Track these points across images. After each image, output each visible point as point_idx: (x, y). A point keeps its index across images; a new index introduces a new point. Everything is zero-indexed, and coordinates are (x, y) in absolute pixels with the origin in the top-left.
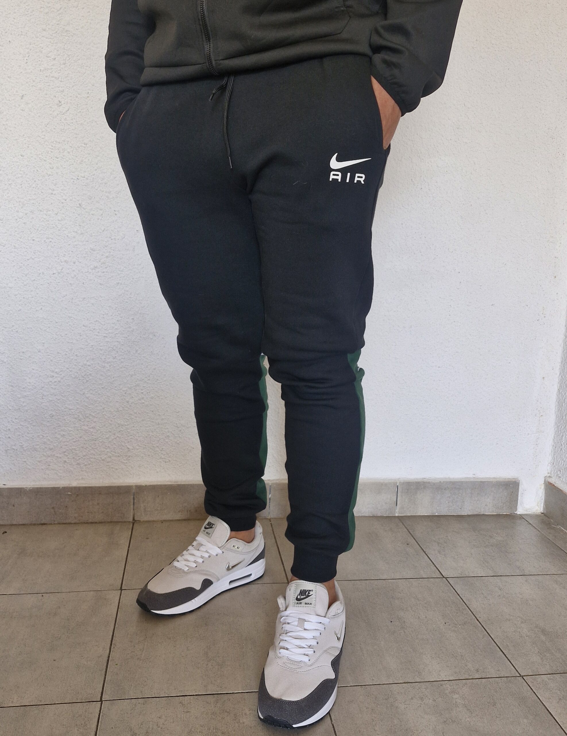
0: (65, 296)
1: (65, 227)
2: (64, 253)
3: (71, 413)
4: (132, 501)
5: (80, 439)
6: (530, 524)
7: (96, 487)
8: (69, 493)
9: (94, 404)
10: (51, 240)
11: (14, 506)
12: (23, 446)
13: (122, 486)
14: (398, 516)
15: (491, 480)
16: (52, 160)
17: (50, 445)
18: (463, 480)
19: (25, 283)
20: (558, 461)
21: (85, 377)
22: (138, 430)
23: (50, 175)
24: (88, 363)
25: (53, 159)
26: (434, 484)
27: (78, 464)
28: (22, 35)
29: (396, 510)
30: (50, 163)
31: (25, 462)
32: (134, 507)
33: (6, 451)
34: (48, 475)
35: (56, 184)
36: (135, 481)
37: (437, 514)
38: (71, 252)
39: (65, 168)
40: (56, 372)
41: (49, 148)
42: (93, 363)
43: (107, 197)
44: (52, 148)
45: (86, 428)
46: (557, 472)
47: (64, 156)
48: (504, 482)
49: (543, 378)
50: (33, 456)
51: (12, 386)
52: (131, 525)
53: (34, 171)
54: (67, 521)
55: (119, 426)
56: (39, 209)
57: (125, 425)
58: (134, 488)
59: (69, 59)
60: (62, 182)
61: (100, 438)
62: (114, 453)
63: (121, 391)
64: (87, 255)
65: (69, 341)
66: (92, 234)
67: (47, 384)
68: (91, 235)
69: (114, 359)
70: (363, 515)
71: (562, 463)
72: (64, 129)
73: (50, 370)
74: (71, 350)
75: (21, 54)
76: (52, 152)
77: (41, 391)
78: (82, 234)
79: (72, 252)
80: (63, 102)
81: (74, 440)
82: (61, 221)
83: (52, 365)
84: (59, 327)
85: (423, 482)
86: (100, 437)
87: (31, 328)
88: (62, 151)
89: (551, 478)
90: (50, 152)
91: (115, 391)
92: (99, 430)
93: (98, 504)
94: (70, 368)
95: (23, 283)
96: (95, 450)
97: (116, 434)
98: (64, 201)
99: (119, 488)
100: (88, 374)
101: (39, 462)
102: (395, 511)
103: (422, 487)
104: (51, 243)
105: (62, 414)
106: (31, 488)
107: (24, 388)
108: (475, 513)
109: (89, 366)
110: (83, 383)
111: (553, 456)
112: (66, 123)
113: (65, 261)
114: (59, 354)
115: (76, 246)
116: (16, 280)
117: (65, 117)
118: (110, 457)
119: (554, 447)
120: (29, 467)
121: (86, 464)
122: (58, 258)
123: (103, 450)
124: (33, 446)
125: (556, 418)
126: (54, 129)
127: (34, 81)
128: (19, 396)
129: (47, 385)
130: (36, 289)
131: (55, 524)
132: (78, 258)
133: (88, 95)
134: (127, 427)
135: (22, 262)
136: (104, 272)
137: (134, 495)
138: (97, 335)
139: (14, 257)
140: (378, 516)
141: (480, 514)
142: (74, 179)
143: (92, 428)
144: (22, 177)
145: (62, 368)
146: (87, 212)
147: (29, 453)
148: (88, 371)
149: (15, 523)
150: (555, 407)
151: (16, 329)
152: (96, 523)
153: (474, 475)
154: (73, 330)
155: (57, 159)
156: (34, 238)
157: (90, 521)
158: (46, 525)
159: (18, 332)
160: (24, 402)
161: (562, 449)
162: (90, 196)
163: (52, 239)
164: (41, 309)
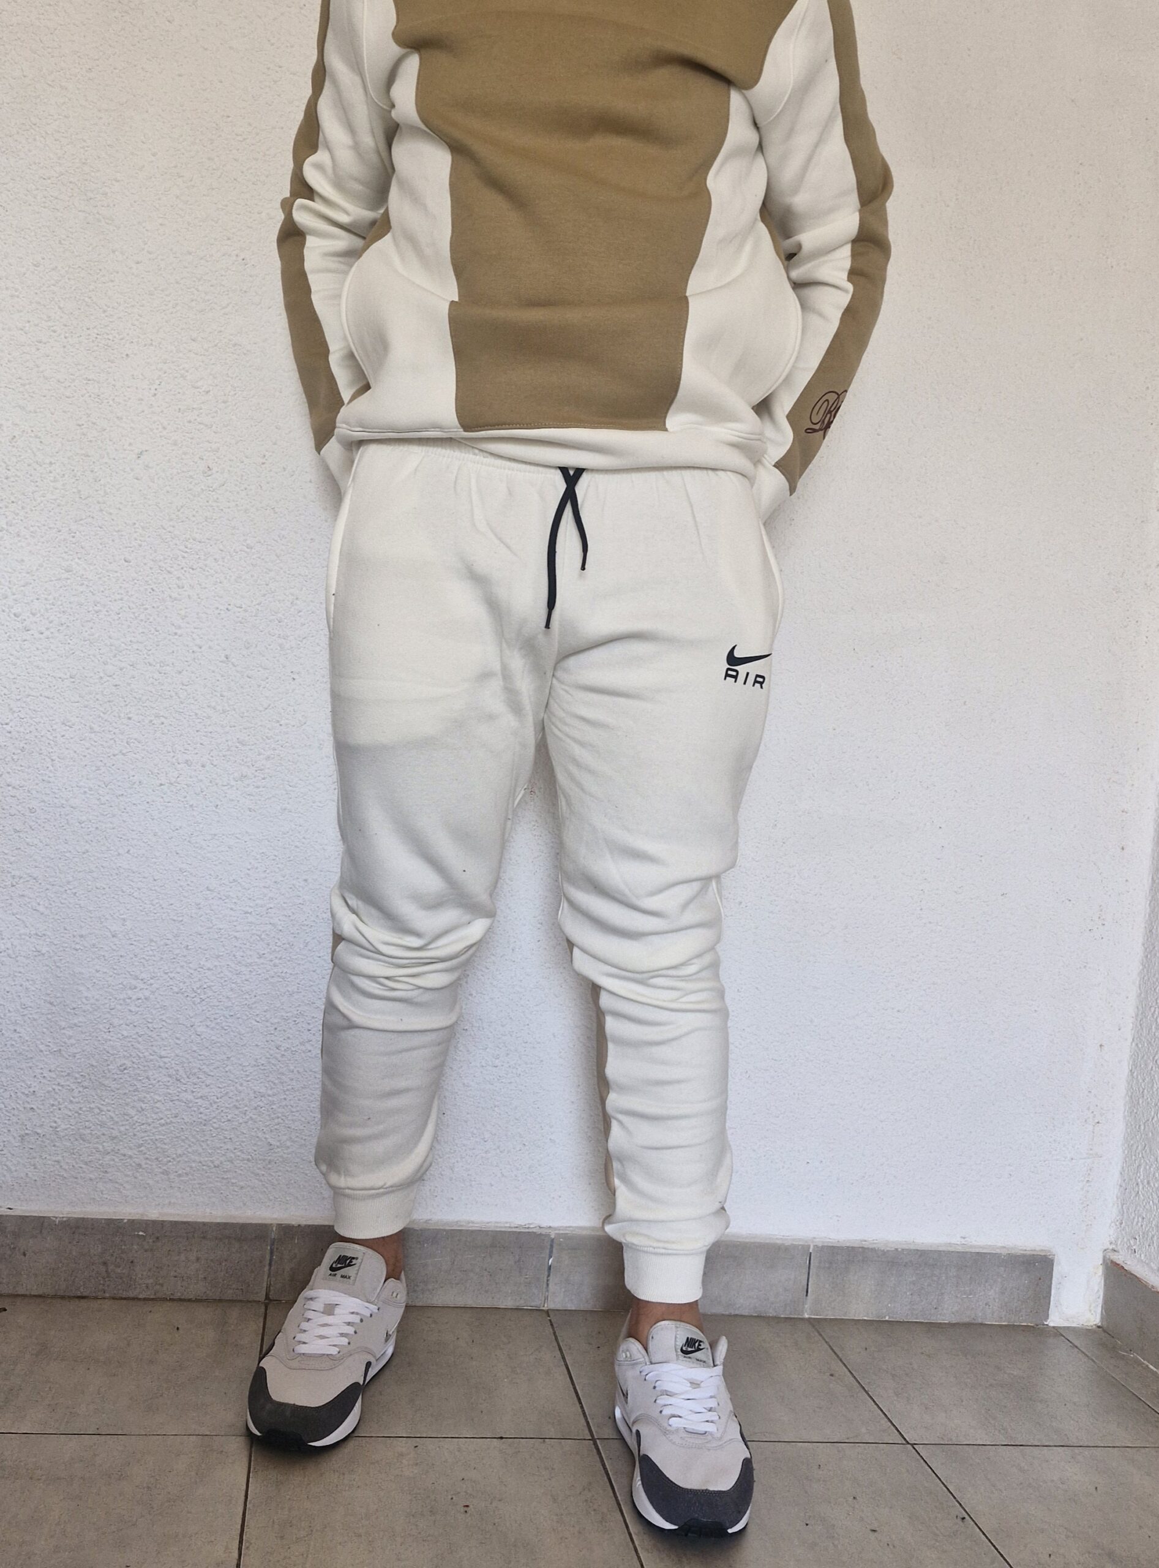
0: (177, 829)
1: (193, 698)
2: (186, 746)
3: (162, 1064)
4: (268, 1257)
5: (174, 1120)
6: (1076, 1347)
7: (196, 1223)
8: (141, 1233)
9: (210, 1047)
10: (163, 719)
11: (25, 1255)
12: (58, 1130)
13: (251, 1224)
14: (810, 1318)
15: (998, 1251)
16: (183, 571)
17: (112, 1129)
18: (940, 1249)
19: (103, 800)
20: (1132, 1218)
21: (199, 991)
22: (292, 1106)
23: (176, 599)
24: (208, 965)
25: (185, 571)
26: (884, 1253)
27: (166, 1173)
28: (152, 344)
29: (806, 1306)
30: (178, 578)
31: (58, 1162)
32: (270, 1269)
33: (22, 1137)
34: (102, 1192)
35: (186, 616)
36: (275, 1216)
37: (887, 1318)
38: (199, 745)
39: (205, 588)
40: (142, 980)
41: (179, 550)
42: (216, 963)
43: (281, 645)
44: (186, 549)
45: (190, 1097)
46: (1129, 1240)
48: (1024, 1256)
49: (1101, 1046)
50: (75, 1151)
51: (51, 1003)
52: (263, 1310)
53: (146, 589)
54: (131, 1294)
55: (255, 1097)
56: (146, 661)
57: (269, 1096)
58: (274, 1229)
59: (235, 394)
60: (198, 614)
61: (215, 1120)
62: (239, 1153)
63: (268, 1024)
64: (229, 753)
65: (175, 918)
66: (243, 713)
67: (121, 1002)
68: (241, 715)
69: (260, 957)
70: (737, 1312)
71: (1138, 1222)
72: (212, 519)
73: (131, 975)
74: (176, 936)
75: (145, 378)
76: (184, 557)
77: (107, 1016)
78: (224, 712)
79: (201, 744)
80: (215, 469)
81: (162, 1121)
82: (187, 686)
83: (136, 963)
84: (159, 890)
85: (862, 1248)
86: (214, 1118)
87: (104, 889)
88: (203, 557)
89: (1116, 1253)
90: (180, 558)
91: (256, 1023)
92: (215, 1103)
93: (198, 1259)
94: (171, 972)
95: (99, 799)
96: (202, 1144)
97: (248, 1113)
98: (196, 649)
99: (244, 1227)
100: (205, 986)
101: (86, 1164)
102: (804, 1307)
103: (861, 1258)
104: (163, 726)
105: (144, 1066)
106: (65, 1219)
107: (74, 1009)
108: (967, 1320)
109: (209, 969)
110: (194, 1004)
111: (1120, 1207)
112: (218, 507)
113: (187, 762)
114: (153, 944)
115: (209, 735)
116: (85, 792)
117: (215, 497)
118: (231, 1161)
119: (1122, 1189)
120: (63, 1173)
121: (180, 1172)
122: (172, 754)
123: (218, 1145)
124: (79, 1129)
125: (1126, 1129)
126: (194, 516)
127: (164, 428)
128: (63, 1024)
129: (121, 1004)
130: (123, 812)
131: (104, 1298)
132: (212, 757)
133: (264, 461)
134: (270, 1098)
135: (102, 759)
136: (258, 787)
137: (272, 1244)
138: (232, 909)
139: (88, 749)
140: (769, 1317)
141: (973, 1321)
143: (201, 1097)
144: (121, 600)
145: (156, 970)
146: (238, 672)
147: (68, 1144)
148: (207, 981)
149: (21, 1291)
150: (1125, 1105)
151: (75, 888)
152: (190, 1300)
153: (964, 1238)
154: (185, 897)
155: (191, 571)
156: (130, 716)
157: (178, 1295)
158: (86, 1300)
159: (77, 895)
160: (70, 1037)
161: (1138, 1192)
162: (248, 643)
163: (166, 718)
164: (128, 852)
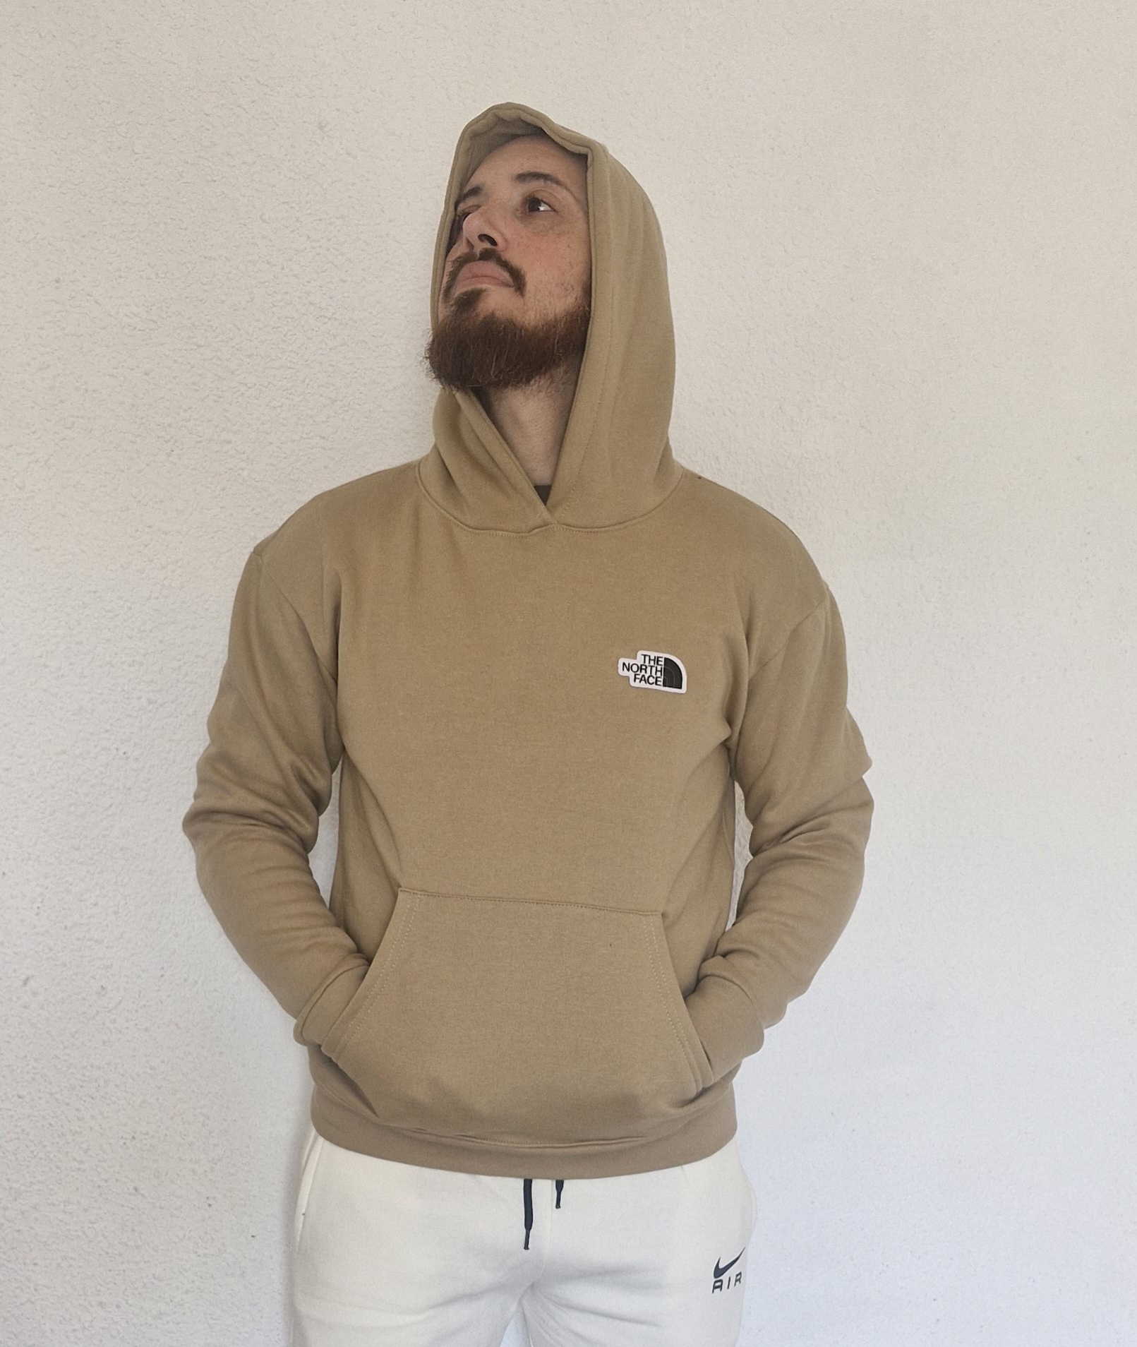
1: (103, 1236)
10: (71, 1262)
23: (76, 1132)
25: (85, 1101)
38: (112, 1285)
41: (76, 1079)
43: (194, 1171)
47: (107, 1093)
75: (26, 896)
112: (115, 1028)
113: (101, 1304)
115: (123, 1273)
126: (90, 1041)
127: (51, 950)
132: (127, 1296)
142: (126, 1139)
155: (91, 1100)
162: (158, 1172)
